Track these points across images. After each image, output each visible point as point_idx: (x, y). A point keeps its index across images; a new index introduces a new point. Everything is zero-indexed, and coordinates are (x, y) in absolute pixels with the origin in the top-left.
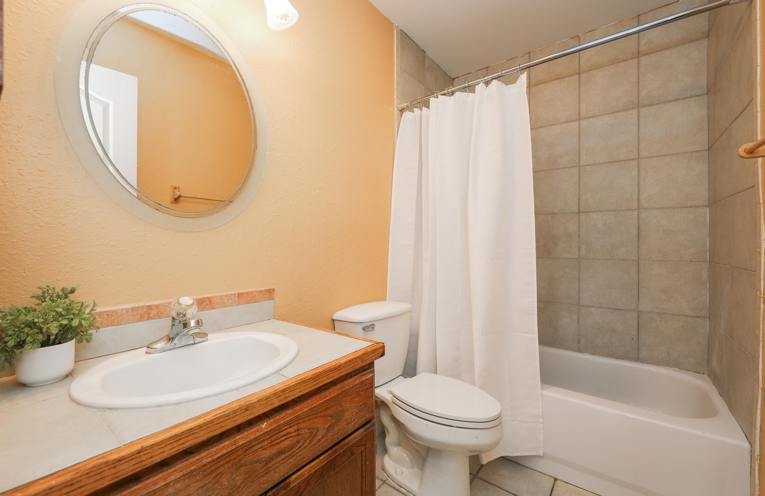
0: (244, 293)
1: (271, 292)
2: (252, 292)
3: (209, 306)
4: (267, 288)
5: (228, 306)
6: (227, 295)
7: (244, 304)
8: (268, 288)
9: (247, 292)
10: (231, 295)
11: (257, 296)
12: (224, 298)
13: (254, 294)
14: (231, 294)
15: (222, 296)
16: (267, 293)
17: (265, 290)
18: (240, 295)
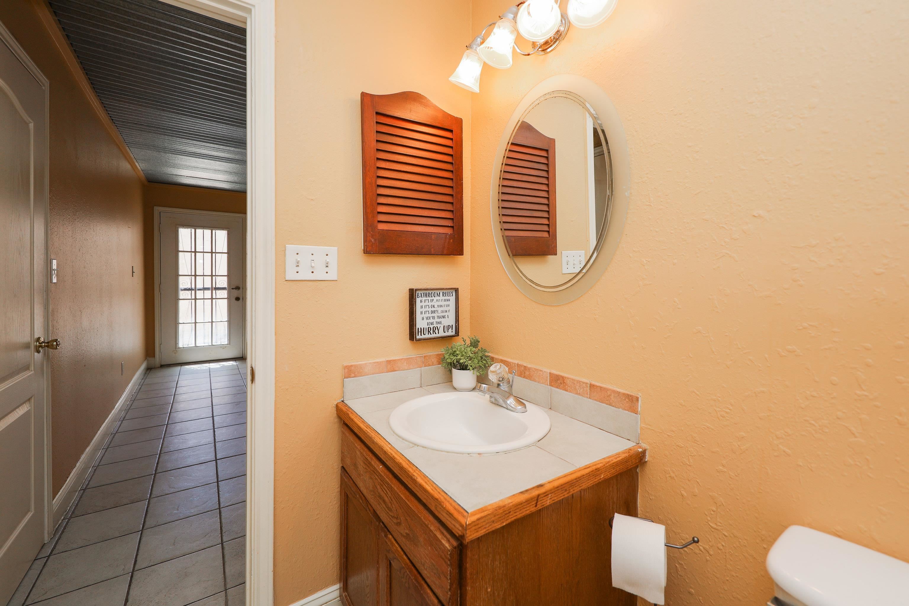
0: (597, 386)
1: (632, 400)
2: (606, 390)
3: (562, 385)
4: (629, 393)
5: (579, 394)
6: (579, 381)
7: (595, 400)
8: (631, 394)
9: (601, 387)
10: (583, 383)
11: (612, 397)
12: (575, 383)
13: (609, 393)
14: (583, 381)
15: (574, 380)
16: (627, 400)
17: (624, 394)
18: (592, 386)
